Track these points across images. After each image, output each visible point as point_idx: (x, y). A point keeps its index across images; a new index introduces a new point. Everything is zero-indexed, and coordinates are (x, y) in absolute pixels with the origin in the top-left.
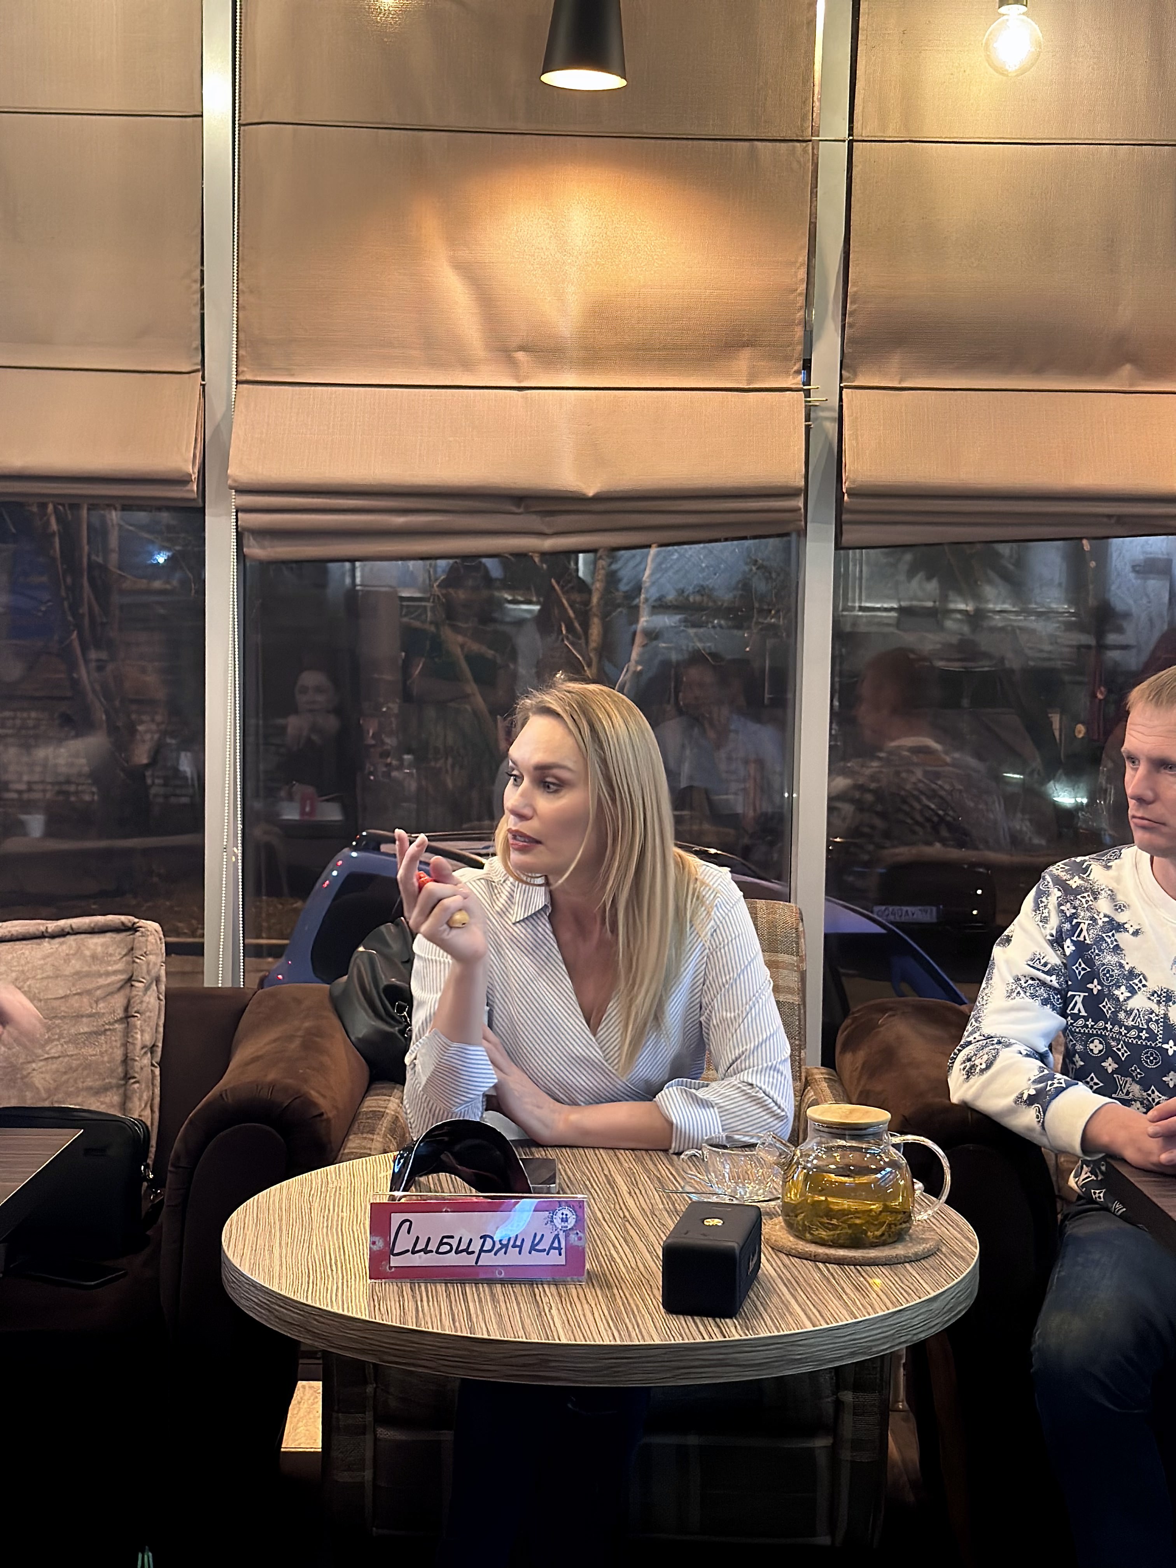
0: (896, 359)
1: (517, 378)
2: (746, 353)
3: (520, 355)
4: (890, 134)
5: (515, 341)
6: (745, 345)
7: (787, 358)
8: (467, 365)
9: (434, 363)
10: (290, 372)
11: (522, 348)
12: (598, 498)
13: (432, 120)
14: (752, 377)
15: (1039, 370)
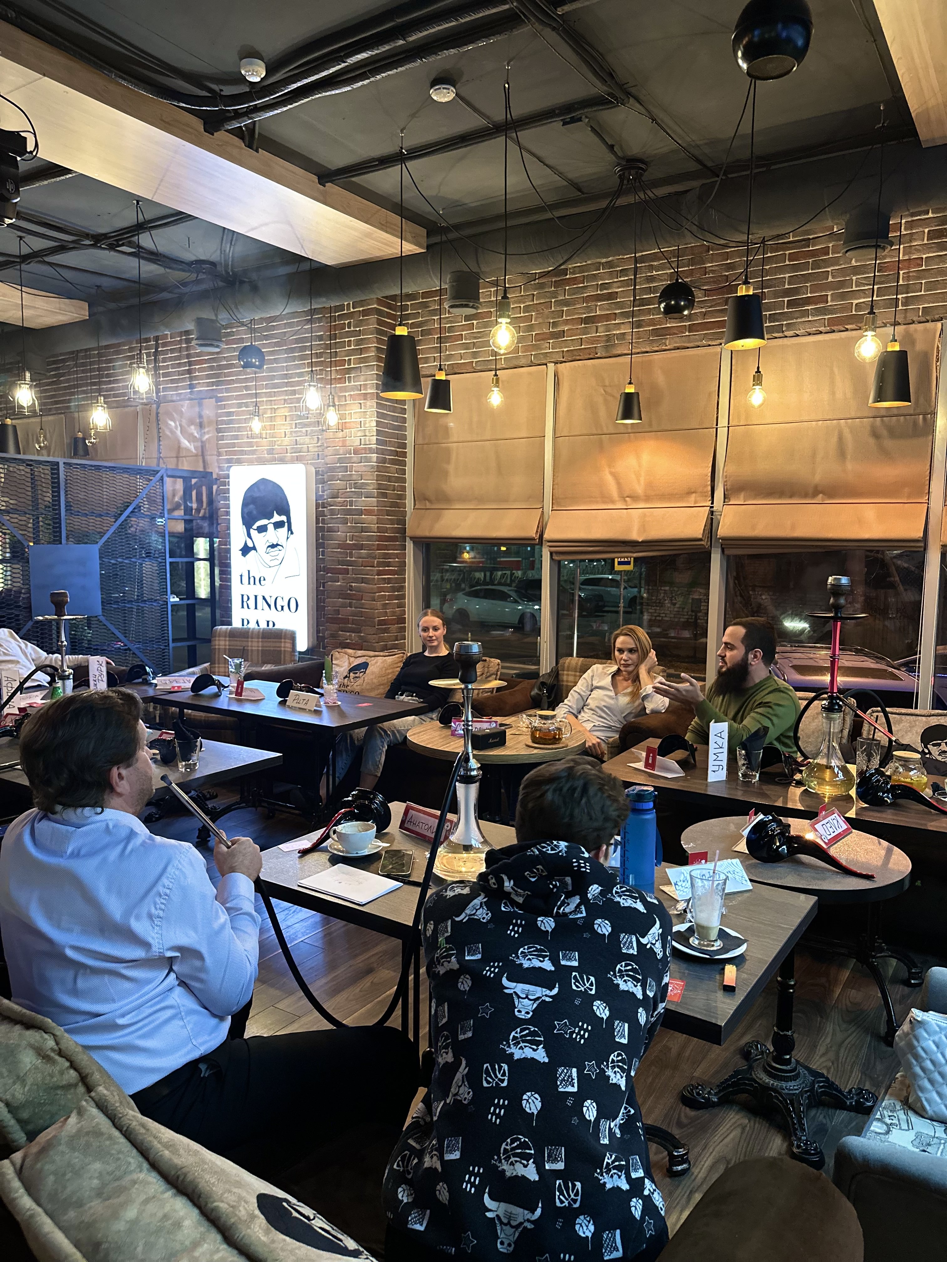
0: (742, 495)
1: (627, 506)
2: (694, 495)
3: (627, 499)
4: (741, 423)
5: (625, 496)
6: (693, 493)
7: (706, 496)
8: (613, 502)
9: (604, 502)
10: (566, 507)
11: (628, 497)
12: (642, 542)
13: (605, 432)
14: (695, 502)
15: (791, 496)
